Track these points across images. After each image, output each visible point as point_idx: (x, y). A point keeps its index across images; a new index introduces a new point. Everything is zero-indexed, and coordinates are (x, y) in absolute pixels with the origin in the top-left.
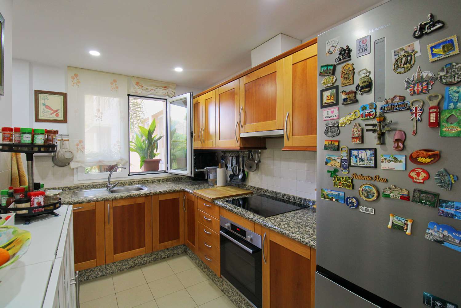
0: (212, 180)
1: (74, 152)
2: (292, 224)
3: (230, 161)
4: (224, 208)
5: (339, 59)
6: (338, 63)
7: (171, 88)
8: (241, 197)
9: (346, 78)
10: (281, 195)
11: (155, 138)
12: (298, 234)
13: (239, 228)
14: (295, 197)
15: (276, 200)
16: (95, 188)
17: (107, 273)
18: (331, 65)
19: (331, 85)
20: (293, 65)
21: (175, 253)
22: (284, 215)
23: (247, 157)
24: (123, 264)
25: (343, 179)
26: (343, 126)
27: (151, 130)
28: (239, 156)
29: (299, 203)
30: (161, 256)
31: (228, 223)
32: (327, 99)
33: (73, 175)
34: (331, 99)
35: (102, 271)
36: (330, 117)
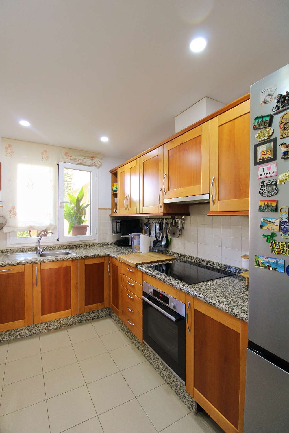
0: (136, 245)
1: (8, 218)
2: (218, 293)
3: (153, 228)
4: (146, 273)
5: (277, 108)
6: (276, 112)
7: (98, 158)
8: (164, 263)
9: (287, 128)
10: (205, 262)
11: (83, 206)
12: (226, 304)
13: (162, 295)
14: (220, 264)
15: (199, 267)
16: (26, 251)
17: (35, 333)
18: (268, 116)
19: (267, 137)
20: (219, 126)
21: (100, 315)
22: (209, 282)
23: (170, 223)
24: (49, 325)
25: (283, 245)
26: (283, 183)
27: (79, 197)
28: (162, 223)
29: (224, 270)
30: (87, 318)
31: (150, 289)
32: (262, 154)
33: (6, 239)
34: (267, 154)
35: (30, 330)
36: (266, 174)
